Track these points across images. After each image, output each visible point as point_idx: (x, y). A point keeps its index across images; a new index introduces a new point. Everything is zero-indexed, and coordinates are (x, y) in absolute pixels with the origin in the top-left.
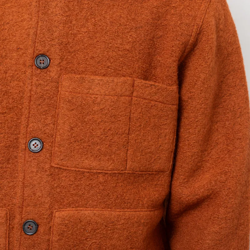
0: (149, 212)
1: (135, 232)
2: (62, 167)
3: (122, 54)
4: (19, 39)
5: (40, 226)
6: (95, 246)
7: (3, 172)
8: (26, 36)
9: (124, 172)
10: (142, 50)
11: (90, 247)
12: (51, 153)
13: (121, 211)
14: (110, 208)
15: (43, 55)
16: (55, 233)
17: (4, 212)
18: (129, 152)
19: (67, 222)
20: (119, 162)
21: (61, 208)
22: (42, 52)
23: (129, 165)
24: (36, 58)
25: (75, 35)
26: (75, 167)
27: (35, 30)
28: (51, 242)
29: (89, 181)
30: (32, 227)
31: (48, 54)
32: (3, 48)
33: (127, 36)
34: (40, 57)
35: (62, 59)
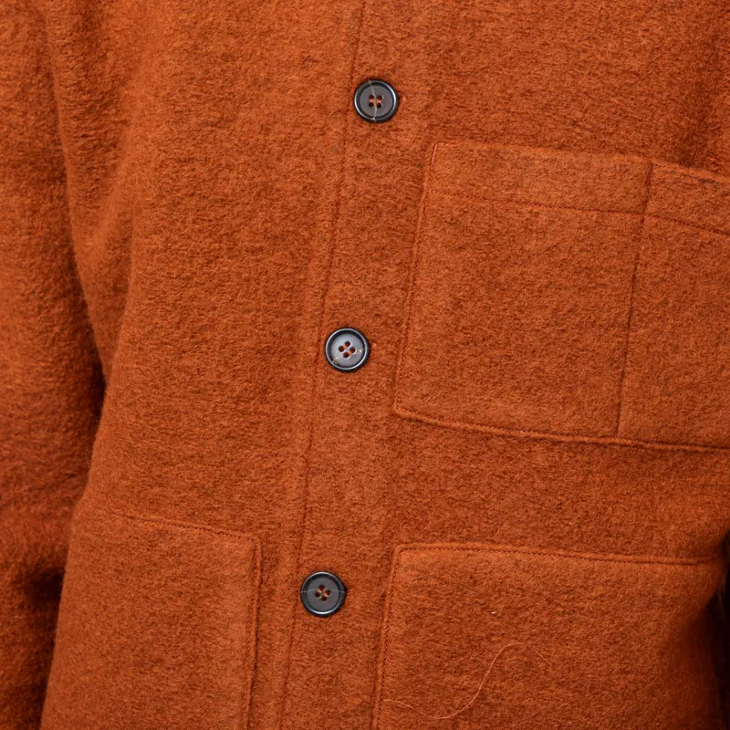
0: (680, 569)
1: (636, 624)
2: (424, 418)
3: (617, 85)
4: (309, 30)
5: (351, 590)
6: (515, 658)
7: (249, 425)
8: (331, 23)
9: (609, 440)
10: (679, 73)
11: (500, 661)
12: (394, 375)
13: (595, 560)
14: (565, 549)
15: (378, 81)
16: (396, 612)
17: (248, 546)
18: (626, 382)
19: (433, 582)
20: (596, 409)
21: (419, 541)
22: (375, 73)
23: (624, 422)
24: (356, 90)
25: (476, 24)
26: (463, 419)
27: (360, 5)
28: (383, 641)
29: (503, 463)
30: (328, 592)
31: (393, 78)
32: (262, 57)
33: (634, 32)
34: (369, 86)
35: (435, 94)
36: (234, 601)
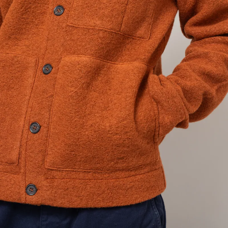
2: (75, 26)
12: (68, 15)
19: (69, 64)
20: (116, 24)
21: (68, 55)
26: (84, 25)
28: (57, 79)
29: (91, 36)
30: (48, 69)
36: (30, 72)
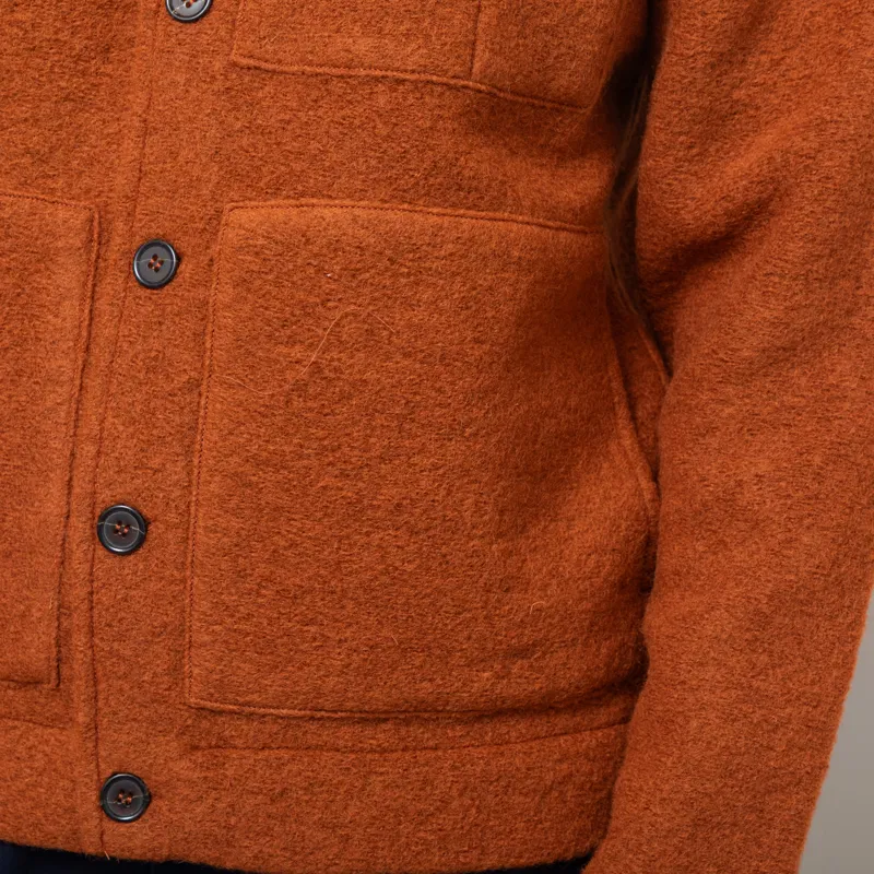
0: (536, 230)
1: (490, 288)
2: (264, 65)
5: (185, 260)
6: (354, 325)
7: (89, 86)
9: (462, 83)
11: (337, 330)
13: (444, 215)
14: (410, 203)
16: (224, 278)
17: (84, 215)
18: (483, 18)
19: (261, 241)
21: (250, 200)
23: (480, 64)
26: (302, 61)
28: (211, 310)
29: (342, 108)
30: (162, 263)
36: (67, 276)
